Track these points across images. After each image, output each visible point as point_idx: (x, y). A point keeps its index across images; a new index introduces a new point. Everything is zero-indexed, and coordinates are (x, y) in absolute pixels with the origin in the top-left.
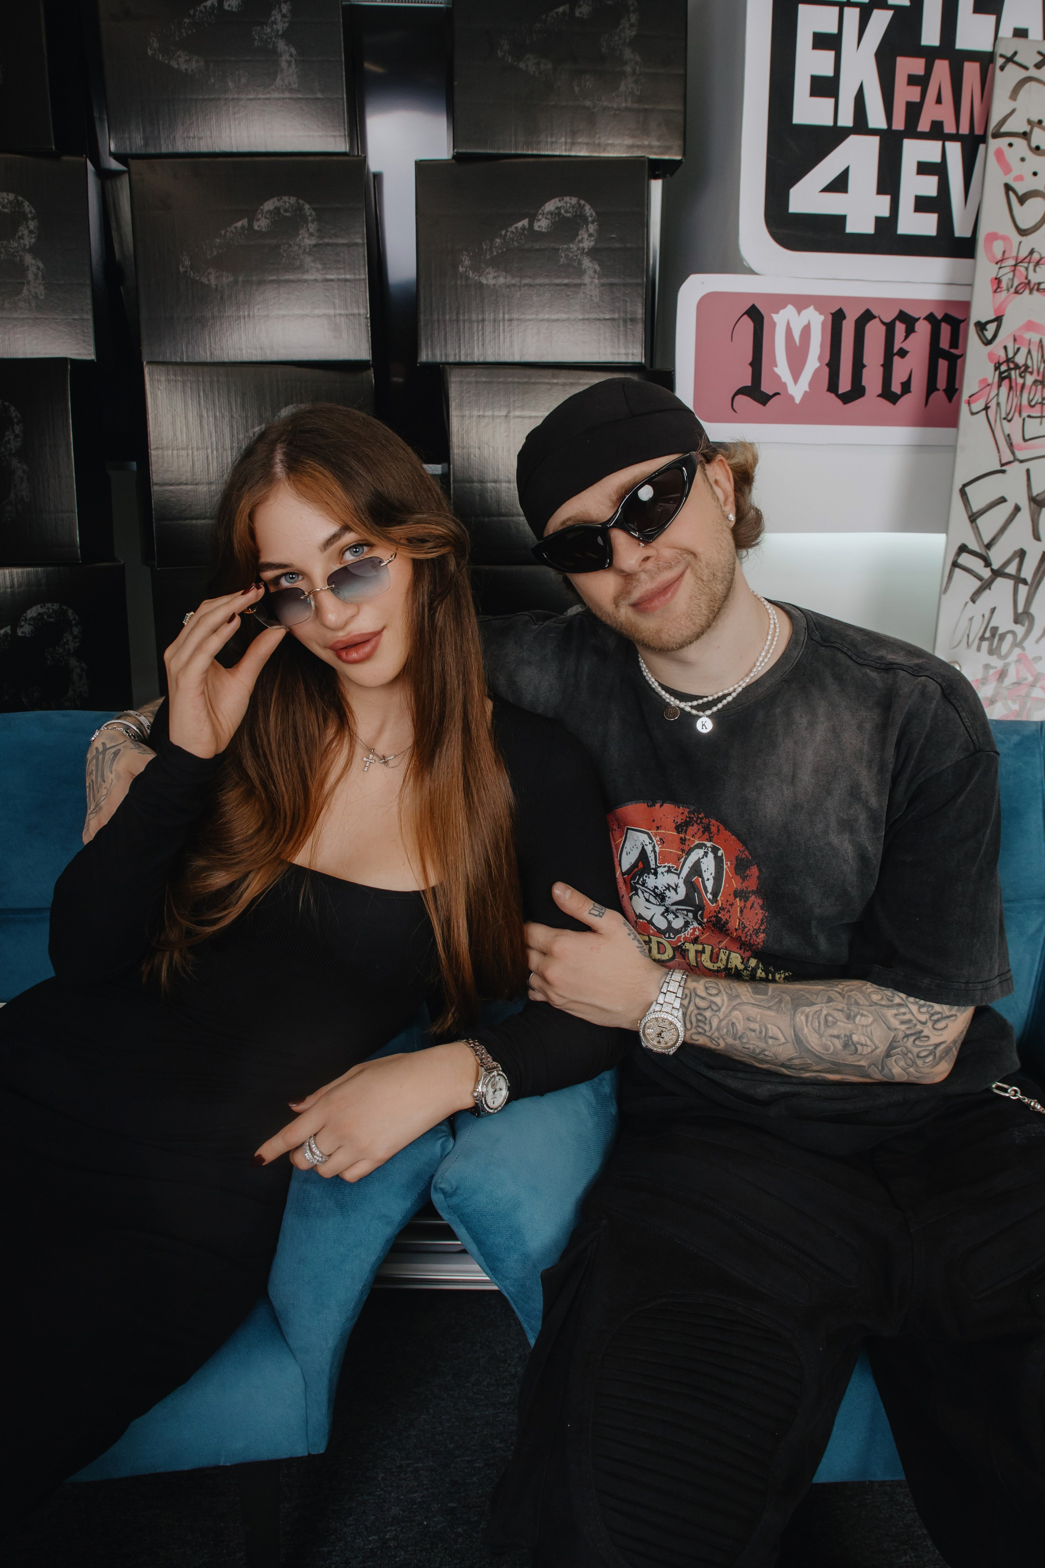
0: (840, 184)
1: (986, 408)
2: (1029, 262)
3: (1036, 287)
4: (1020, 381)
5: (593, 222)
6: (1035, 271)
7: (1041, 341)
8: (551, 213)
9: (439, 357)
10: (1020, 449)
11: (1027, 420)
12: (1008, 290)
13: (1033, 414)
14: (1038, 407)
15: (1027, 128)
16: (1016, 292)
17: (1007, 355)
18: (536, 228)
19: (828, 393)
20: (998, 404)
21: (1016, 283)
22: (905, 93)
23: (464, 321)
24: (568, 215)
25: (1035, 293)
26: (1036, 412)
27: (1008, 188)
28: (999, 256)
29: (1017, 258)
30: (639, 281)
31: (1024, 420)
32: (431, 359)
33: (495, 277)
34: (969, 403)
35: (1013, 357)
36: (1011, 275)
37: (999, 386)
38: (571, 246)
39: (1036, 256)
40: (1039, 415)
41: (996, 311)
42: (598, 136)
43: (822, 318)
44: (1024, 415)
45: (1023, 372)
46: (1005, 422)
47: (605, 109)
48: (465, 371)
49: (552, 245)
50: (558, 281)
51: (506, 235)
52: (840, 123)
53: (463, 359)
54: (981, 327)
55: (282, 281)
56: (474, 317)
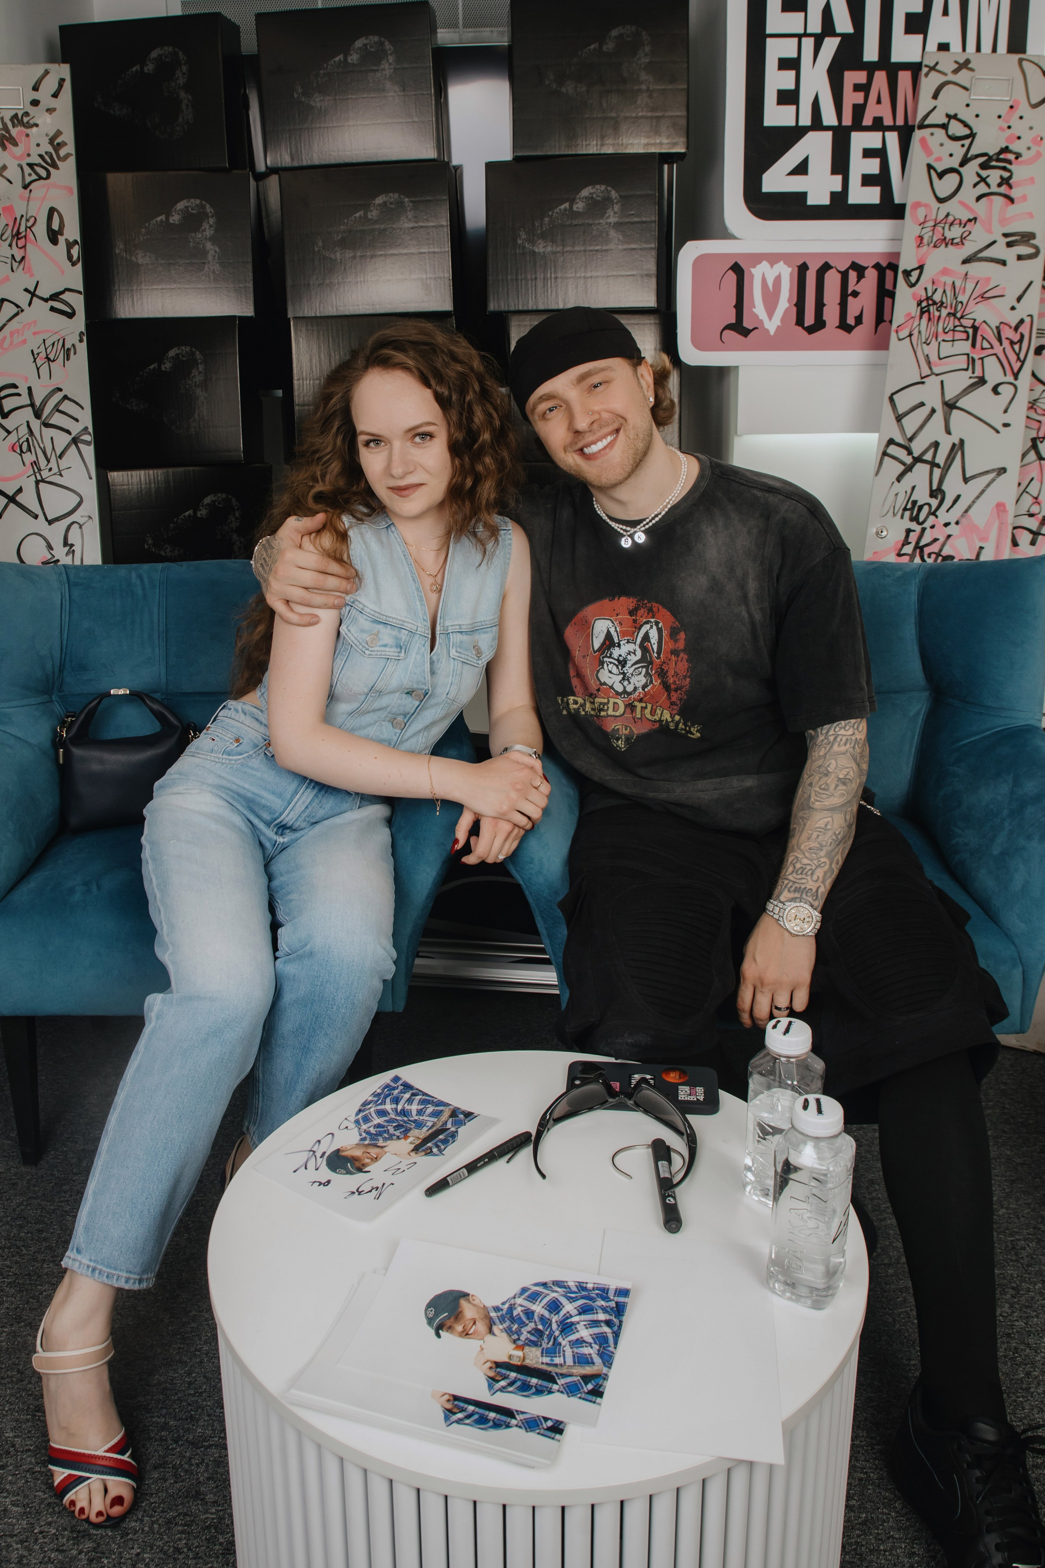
0: (802, 169)
1: (910, 335)
2: (945, 223)
3: (950, 242)
4: (937, 314)
5: (617, 203)
6: (950, 229)
7: (953, 283)
8: (586, 198)
9: (503, 307)
10: (936, 366)
11: (942, 344)
12: (928, 245)
13: (946, 339)
14: (951, 333)
15: (945, 120)
16: (935, 246)
17: (927, 295)
18: (575, 209)
19: (797, 327)
20: (920, 332)
21: (935, 239)
22: (851, 98)
23: (521, 280)
24: (599, 198)
25: (949, 246)
26: (949, 337)
27: (930, 167)
28: (922, 220)
29: (936, 220)
30: (653, 246)
31: (939, 343)
32: (497, 309)
33: (544, 247)
34: (897, 332)
35: (932, 296)
36: (931, 234)
37: (921, 318)
38: (601, 221)
39: (951, 219)
40: (951, 339)
41: (919, 261)
42: (621, 138)
43: (790, 270)
44: (940, 339)
45: (939, 307)
46: (924, 345)
47: (626, 118)
48: (522, 317)
49: (587, 221)
50: (592, 248)
51: (552, 215)
52: (801, 124)
53: (521, 308)
54: (907, 274)
55: (388, 255)
56: (529, 277)
